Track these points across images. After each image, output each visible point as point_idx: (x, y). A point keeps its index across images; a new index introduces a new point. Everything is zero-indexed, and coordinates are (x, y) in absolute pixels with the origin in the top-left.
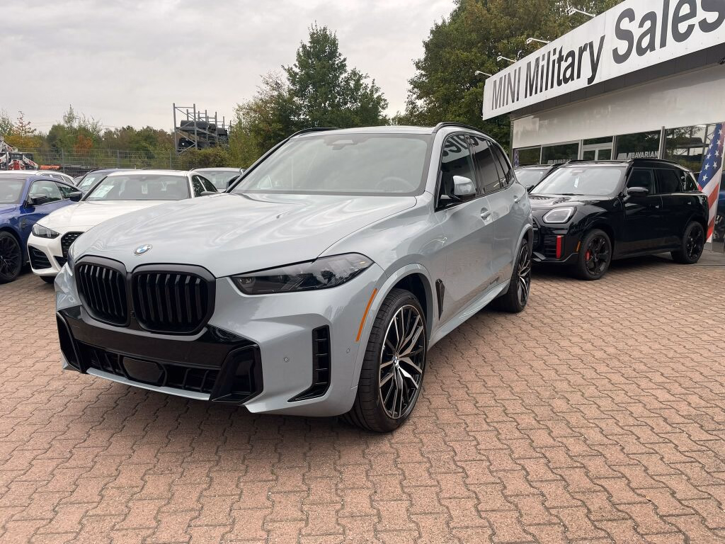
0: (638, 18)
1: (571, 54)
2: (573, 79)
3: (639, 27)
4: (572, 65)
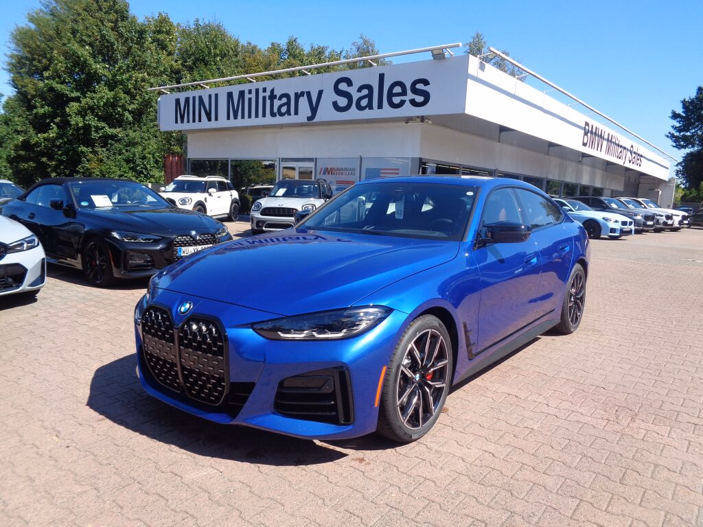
0: (356, 85)
1: (287, 96)
2: (289, 114)
3: (358, 91)
4: (288, 104)
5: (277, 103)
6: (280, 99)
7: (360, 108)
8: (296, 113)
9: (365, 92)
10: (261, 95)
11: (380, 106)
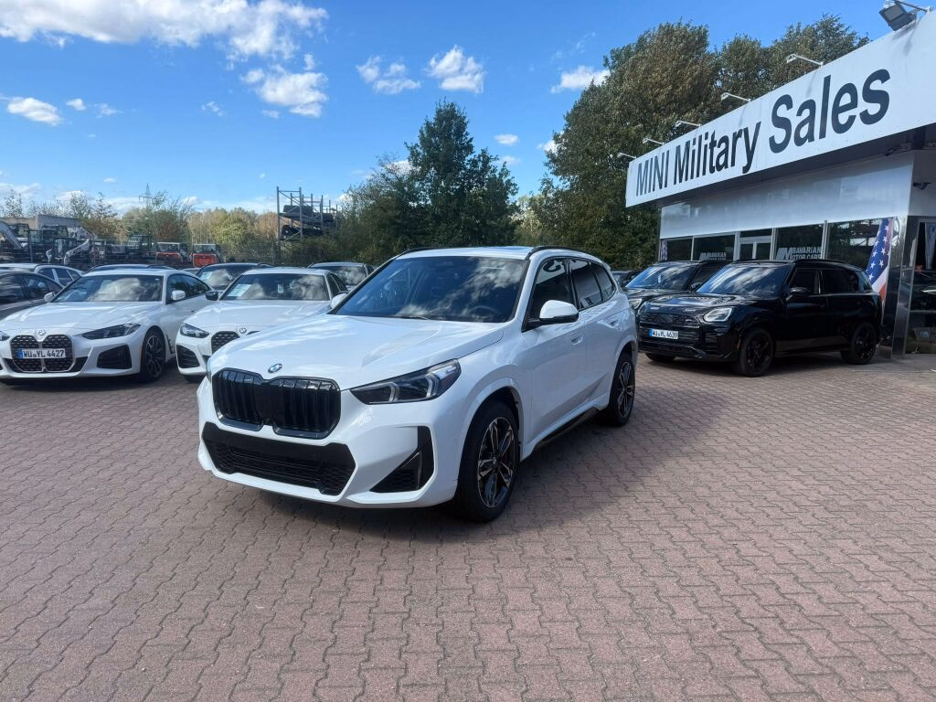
0: (796, 106)
2: (727, 167)
3: (798, 114)
5: (717, 151)
6: (719, 147)
7: (799, 142)
8: (733, 164)
9: (806, 113)
10: (704, 142)
11: (823, 135)
